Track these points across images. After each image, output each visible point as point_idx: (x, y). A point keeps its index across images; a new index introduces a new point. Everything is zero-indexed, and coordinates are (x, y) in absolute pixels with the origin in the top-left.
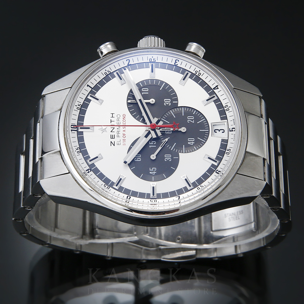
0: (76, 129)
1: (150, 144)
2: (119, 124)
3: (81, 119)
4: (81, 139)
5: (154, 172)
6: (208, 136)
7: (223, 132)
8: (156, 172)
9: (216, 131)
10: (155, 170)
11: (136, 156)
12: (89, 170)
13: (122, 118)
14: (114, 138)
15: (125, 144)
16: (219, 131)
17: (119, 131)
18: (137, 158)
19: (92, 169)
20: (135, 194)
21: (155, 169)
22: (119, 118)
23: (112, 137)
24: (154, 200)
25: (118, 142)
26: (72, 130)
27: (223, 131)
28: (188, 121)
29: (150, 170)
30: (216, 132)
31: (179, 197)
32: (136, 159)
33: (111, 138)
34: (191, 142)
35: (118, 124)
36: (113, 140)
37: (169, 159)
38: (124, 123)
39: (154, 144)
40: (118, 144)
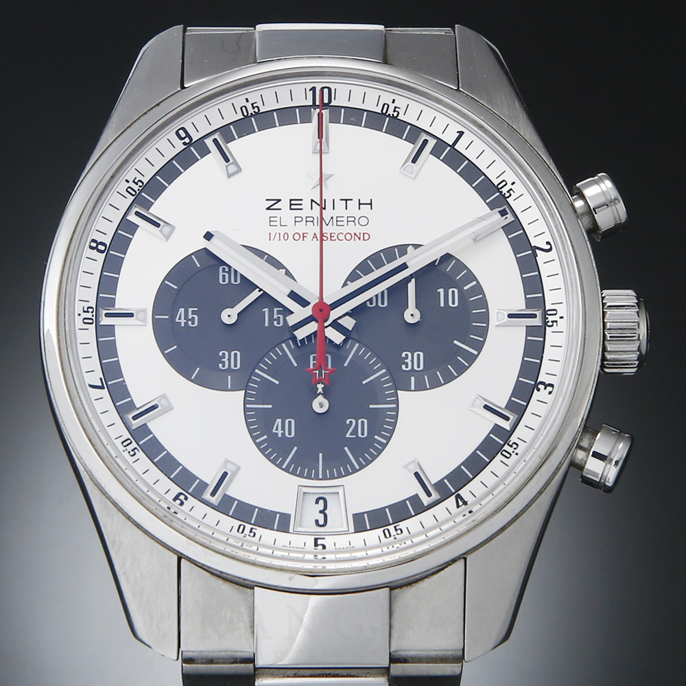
0: (317, 103)
1: (275, 309)
2: (339, 223)
3: (354, 116)
4: (287, 116)
5: (183, 321)
6: (301, 475)
7: (317, 521)
8: (183, 325)
9: (321, 502)
10: (190, 322)
11: (236, 271)
12: (187, 140)
13: (358, 230)
14: (293, 207)
15: (272, 239)
16: (320, 512)
17: (315, 221)
18: (229, 273)
19: (192, 148)
20: (113, 265)
21: (193, 324)
22: (356, 221)
23: (294, 204)
24: (94, 318)
25: (278, 219)
26: (313, 89)
27: (321, 522)
28: (351, 422)
29: (190, 310)
30: (317, 502)
31: (102, 388)
32: (227, 270)
33: (291, 200)
34: (283, 428)
35: (339, 219)
36: (284, 205)
37: (227, 363)
38: (341, 237)
39: (275, 322)
40: (272, 219)
